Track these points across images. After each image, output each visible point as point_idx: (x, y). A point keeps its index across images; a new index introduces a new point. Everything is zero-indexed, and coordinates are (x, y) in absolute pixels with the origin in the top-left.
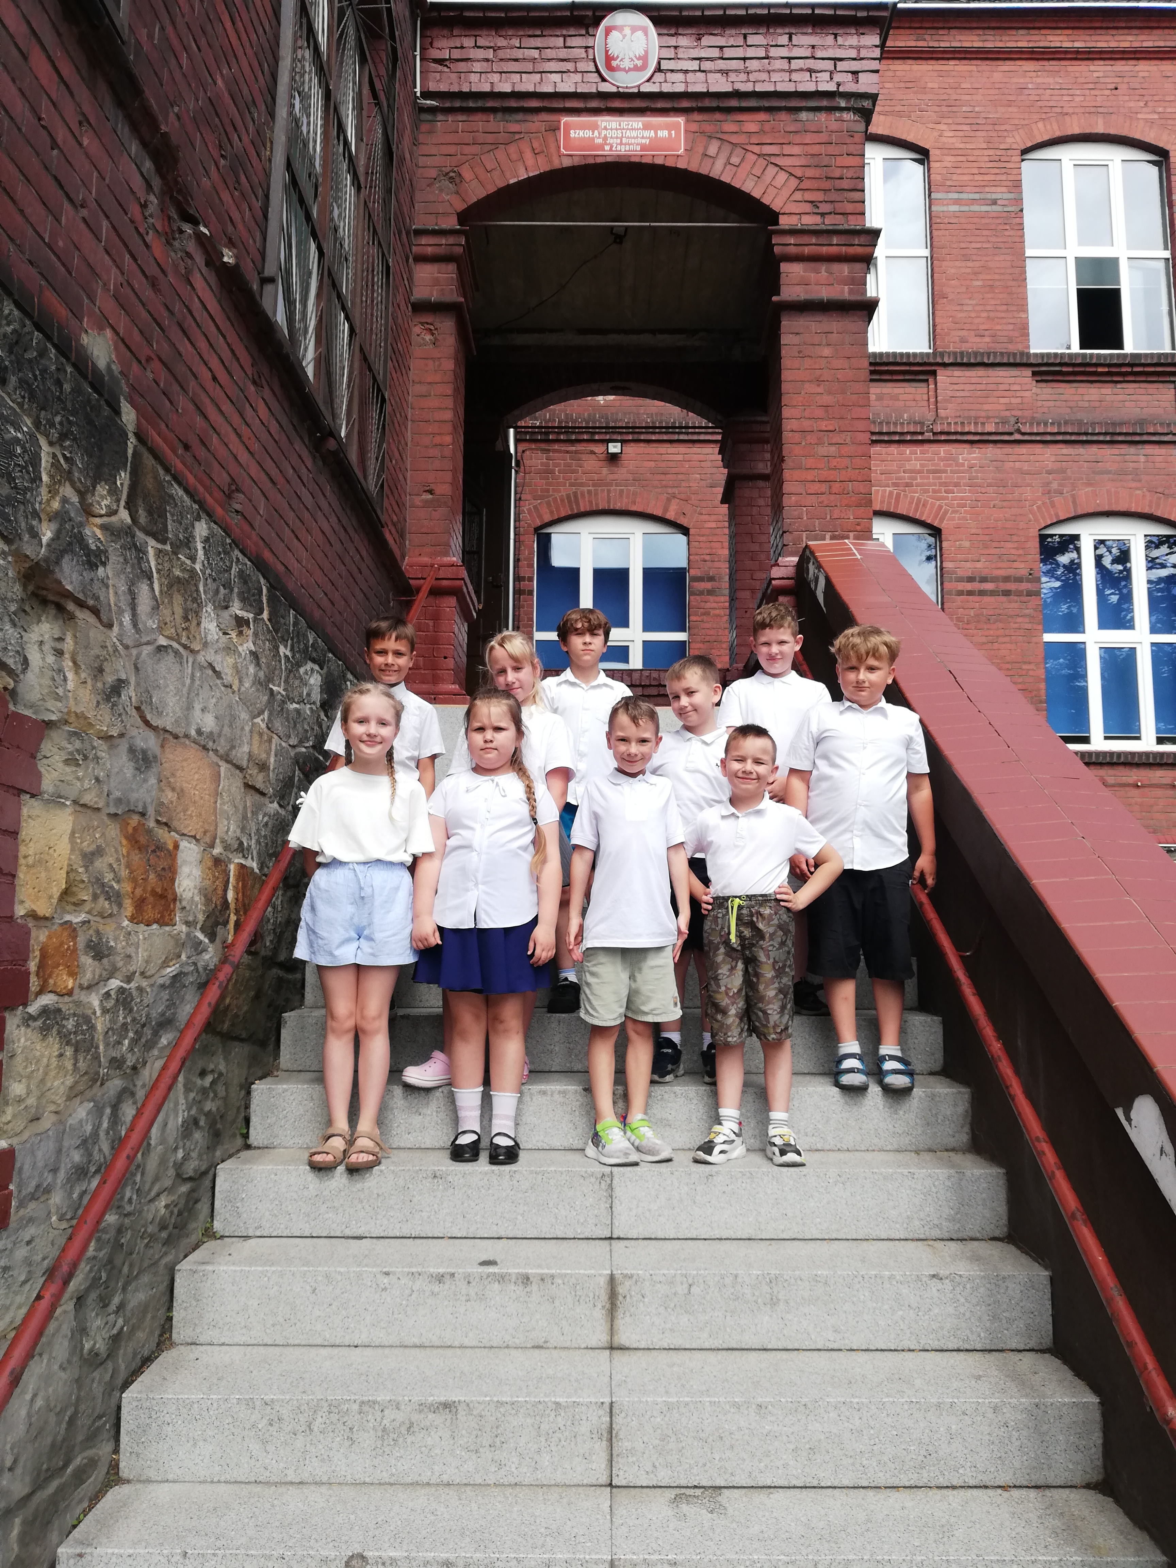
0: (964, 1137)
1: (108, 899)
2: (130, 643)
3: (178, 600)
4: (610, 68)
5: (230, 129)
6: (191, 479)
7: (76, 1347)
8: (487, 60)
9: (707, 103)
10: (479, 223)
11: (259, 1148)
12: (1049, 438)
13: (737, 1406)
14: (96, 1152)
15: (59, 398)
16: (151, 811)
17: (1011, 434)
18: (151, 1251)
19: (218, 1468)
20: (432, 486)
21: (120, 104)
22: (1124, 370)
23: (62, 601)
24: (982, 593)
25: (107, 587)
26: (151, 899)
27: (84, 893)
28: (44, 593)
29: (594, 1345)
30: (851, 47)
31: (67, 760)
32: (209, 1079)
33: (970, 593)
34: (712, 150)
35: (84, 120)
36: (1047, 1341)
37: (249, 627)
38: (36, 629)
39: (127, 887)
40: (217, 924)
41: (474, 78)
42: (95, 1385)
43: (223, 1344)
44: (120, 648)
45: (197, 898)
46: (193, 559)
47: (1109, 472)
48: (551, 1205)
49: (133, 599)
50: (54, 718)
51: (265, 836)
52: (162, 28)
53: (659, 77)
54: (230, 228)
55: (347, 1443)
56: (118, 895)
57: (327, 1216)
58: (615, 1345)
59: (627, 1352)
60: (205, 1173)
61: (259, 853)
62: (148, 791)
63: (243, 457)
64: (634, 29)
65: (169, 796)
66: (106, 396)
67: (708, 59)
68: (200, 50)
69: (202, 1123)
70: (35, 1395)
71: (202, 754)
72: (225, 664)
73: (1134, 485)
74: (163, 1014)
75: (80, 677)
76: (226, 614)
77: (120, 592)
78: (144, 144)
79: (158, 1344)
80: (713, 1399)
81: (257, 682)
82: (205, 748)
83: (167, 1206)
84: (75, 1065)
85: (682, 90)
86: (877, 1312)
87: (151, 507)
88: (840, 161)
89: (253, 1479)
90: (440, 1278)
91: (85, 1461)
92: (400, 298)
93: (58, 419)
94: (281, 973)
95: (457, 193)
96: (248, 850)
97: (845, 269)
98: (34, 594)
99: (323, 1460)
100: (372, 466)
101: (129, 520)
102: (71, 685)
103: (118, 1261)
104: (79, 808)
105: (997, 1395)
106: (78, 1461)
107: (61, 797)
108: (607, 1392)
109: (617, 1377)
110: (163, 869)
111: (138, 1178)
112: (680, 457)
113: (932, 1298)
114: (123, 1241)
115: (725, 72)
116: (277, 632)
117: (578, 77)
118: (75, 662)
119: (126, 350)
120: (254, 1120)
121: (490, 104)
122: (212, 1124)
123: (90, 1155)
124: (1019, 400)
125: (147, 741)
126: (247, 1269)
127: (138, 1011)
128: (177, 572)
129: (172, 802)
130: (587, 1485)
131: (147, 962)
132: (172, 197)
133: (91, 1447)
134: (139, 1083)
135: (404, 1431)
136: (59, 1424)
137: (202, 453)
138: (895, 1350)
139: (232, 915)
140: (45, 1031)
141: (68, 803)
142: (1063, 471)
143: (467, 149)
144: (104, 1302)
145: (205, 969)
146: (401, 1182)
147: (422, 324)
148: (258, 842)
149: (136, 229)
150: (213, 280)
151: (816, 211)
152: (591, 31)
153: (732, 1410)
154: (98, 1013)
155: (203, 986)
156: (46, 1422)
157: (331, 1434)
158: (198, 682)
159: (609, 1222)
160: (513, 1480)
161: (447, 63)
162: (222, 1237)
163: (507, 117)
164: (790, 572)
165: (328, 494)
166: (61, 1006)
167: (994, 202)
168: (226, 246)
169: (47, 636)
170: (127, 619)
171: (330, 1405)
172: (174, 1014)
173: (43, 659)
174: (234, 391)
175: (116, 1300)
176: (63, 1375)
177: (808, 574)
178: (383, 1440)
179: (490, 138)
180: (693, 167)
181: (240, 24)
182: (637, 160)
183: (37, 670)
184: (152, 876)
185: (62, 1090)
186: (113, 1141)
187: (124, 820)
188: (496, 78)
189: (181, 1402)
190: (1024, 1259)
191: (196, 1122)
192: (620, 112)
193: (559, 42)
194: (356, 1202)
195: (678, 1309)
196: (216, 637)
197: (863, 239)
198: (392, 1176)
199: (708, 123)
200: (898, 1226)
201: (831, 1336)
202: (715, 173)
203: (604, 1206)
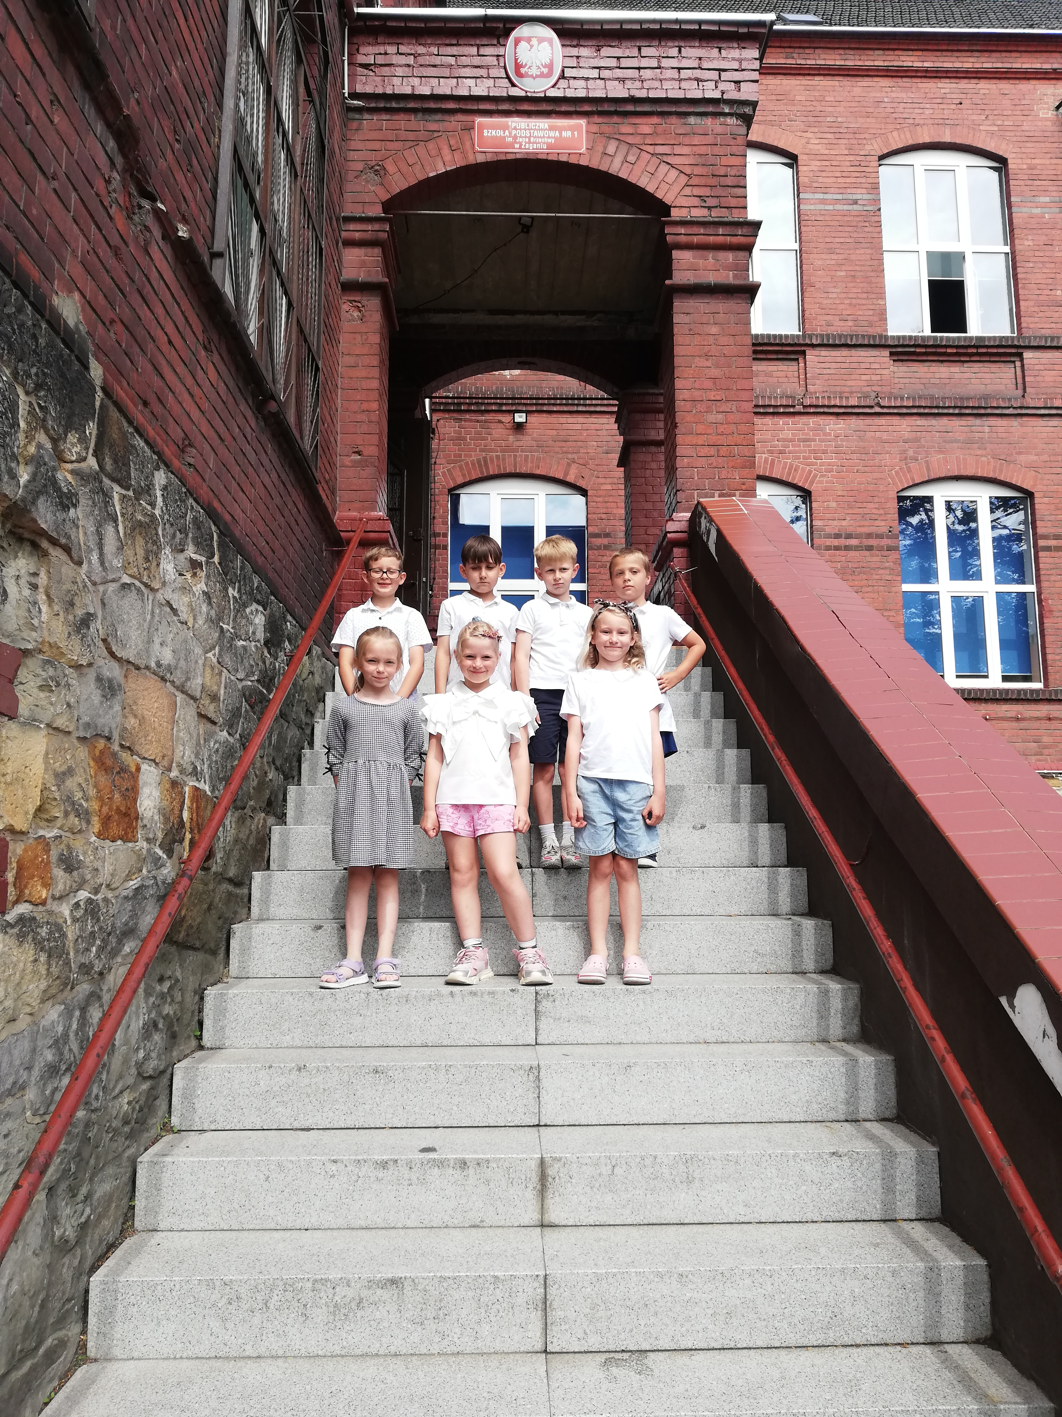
0: (855, 1029)
1: (78, 816)
2: (98, 580)
3: (140, 541)
4: (519, 74)
5: (184, 117)
6: (152, 433)
7: (48, 1235)
8: (409, 66)
9: (606, 107)
10: (402, 212)
11: (212, 1049)
12: (905, 411)
13: (660, 1275)
14: (66, 1052)
15: (34, 351)
16: (116, 736)
17: (872, 407)
18: (115, 1145)
19: (180, 1345)
20: (360, 448)
21: (87, 86)
22: (970, 351)
23: (37, 539)
24: (847, 548)
25: (78, 528)
26: (116, 817)
27: (56, 810)
28: (21, 531)
29: (526, 1223)
30: (733, 59)
31: (41, 686)
32: (167, 984)
33: (837, 548)
34: (611, 149)
35: (55, 100)
36: (937, 1211)
37: (202, 569)
38: (13, 564)
39: (95, 805)
40: (174, 841)
41: (396, 81)
42: (64, 1270)
43: (182, 1230)
44: (89, 584)
45: (156, 818)
46: (153, 505)
47: (957, 441)
48: (483, 1096)
49: (101, 539)
50: (30, 647)
51: (216, 762)
52: (124, 20)
53: (563, 83)
54: (184, 206)
55: (301, 1319)
56: (87, 812)
57: (276, 1110)
58: (546, 1222)
59: (556, 1229)
60: (163, 1072)
61: (210, 777)
62: (114, 717)
63: (196, 414)
64: (541, 40)
65: (132, 722)
66: (77, 352)
67: (606, 68)
68: (157, 43)
69: (160, 1026)
70: (11, 1280)
71: (160, 684)
72: (181, 602)
73: (979, 452)
74: (126, 924)
75: (53, 609)
76: (181, 557)
77: (89, 532)
78: (109, 125)
79: (121, 1232)
80: (638, 1270)
81: (209, 620)
82: (163, 679)
83: (129, 1103)
84: (48, 969)
85: (584, 95)
86: (783, 1187)
87: (117, 455)
88: (725, 161)
89: (213, 1355)
90: (384, 1165)
91: (56, 1342)
92: (331, 277)
93: (34, 370)
94: (231, 888)
95: (382, 184)
96: (201, 774)
97: (729, 257)
98: (11, 532)
99: (278, 1336)
100: (308, 428)
101: (97, 467)
102: (44, 617)
103: (86, 1154)
104: (51, 732)
105: (895, 1260)
106: (49, 1342)
107: (35, 720)
108: (541, 1266)
109: (549, 1252)
110: (127, 789)
111: (104, 1077)
112: (579, 427)
113: (832, 1174)
114: (90, 1135)
115: (622, 80)
116: (226, 575)
117: (490, 82)
118: (48, 596)
119: (92, 312)
120: (207, 1024)
121: (411, 105)
122: (170, 1026)
123: (62, 1054)
124: (878, 377)
125: (112, 670)
126: (205, 1159)
127: (105, 921)
128: (139, 517)
129: (134, 728)
130: (523, 1352)
131: (112, 875)
132: (132, 175)
133: (60, 1329)
134: (105, 988)
135: (354, 1307)
136: (32, 1307)
137: (158, 408)
138: (800, 1222)
139: (187, 833)
140: (21, 938)
141: (42, 726)
142: (917, 440)
143: (391, 145)
144: (73, 1192)
145: (164, 883)
146: (346, 1078)
147: (351, 301)
148: (210, 767)
149: (101, 201)
150: (168, 252)
151: (704, 204)
152: (502, 41)
153: (656, 1280)
154: (69, 922)
155: (162, 899)
156: (20, 1305)
157: (286, 1311)
158: (157, 618)
159: (537, 1111)
160: (456, 1350)
161: (372, 67)
162: (179, 1131)
163: (427, 117)
164: (683, 526)
165: (269, 452)
166: (35, 914)
167: (855, 202)
168: (180, 222)
169: (23, 571)
170: (95, 557)
171: (285, 1284)
172: (136, 924)
173: (20, 592)
174: (187, 355)
175: (84, 1190)
176: (36, 1261)
177: (700, 527)
178: (335, 1315)
179: (411, 136)
180: (594, 164)
181: (192, 20)
182: (544, 157)
183: (14, 602)
184: (117, 796)
185: (36, 993)
186: (82, 1042)
187: (91, 743)
188: (416, 81)
189: (145, 1284)
190: (913, 1137)
191: (155, 1025)
192: (528, 114)
193: (474, 50)
194: (304, 1096)
195: (603, 1188)
196: (173, 577)
197: (745, 230)
198: (337, 1072)
199: (608, 125)
200: (798, 1109)
201: (742, 1210)
202: (614, 170)
203: (532, 1096)
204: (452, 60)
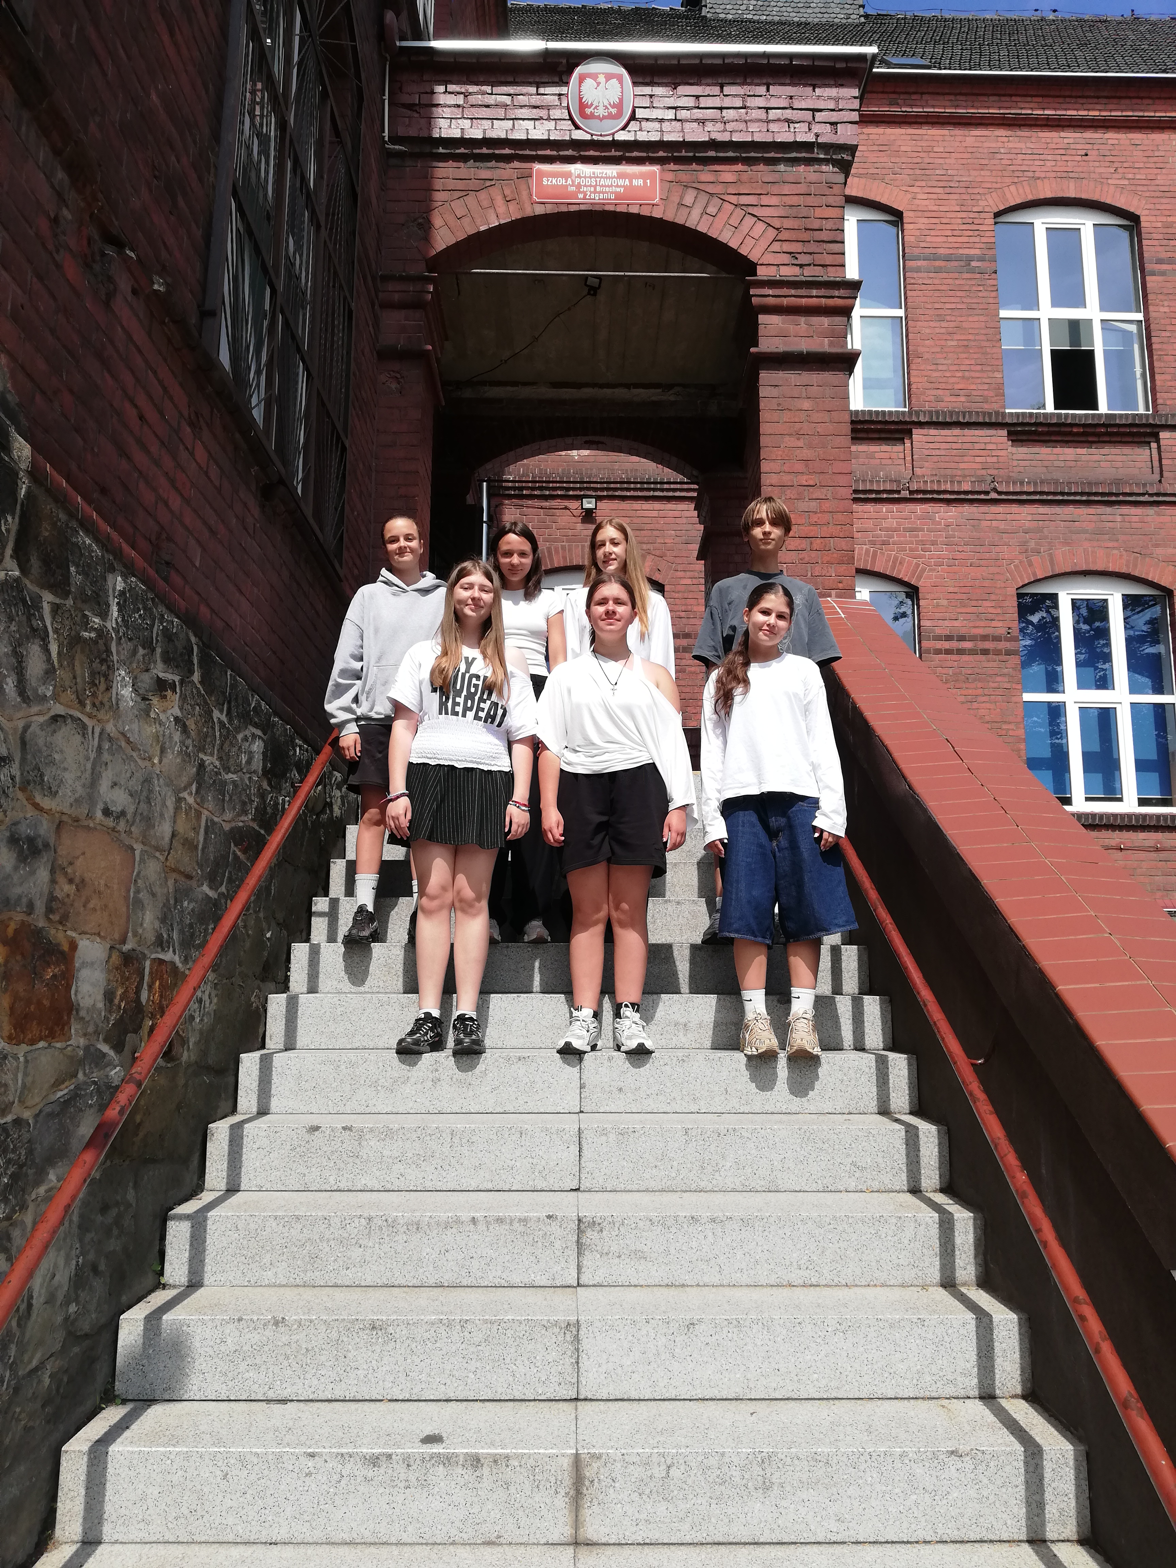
2: (13, 715)
3: (81, 661)
4: (583, 115)
5: (165, 148)
6: (106, 527)
8: (458, 106)
9: (683, 153)
10: (449, 270)
12: (1025, 497)
16: (39, 908)
17: (987, 493)
21: (25, 102)
22: (1098, 430)
24: (960, 652)
26: (37, 1014)
29: (556, 1540)
32: (114, 1212)
33: (948, 652)
34: (689, 199)
37: (174, 691)
40: (126, 1033)
41: (444, 123)
43: (116, 1542)
45: (100, 1005)
46: (104, 614)
47: (1086, 532)
48: (508, 1361)
49: (20, 663)
51: (191, 925)
52: (81, 27)
53: (633, 126)
54: (164, 253)
57: (247, 1375)
58: (581, 1539)
59: (594, 1548)
60: (103, 1328)
61: (182, 945)
62: (36, 885)
63: (176, 503)
64: (609, 77)
65: (65, 889)
67: (683, 108)
68: (129, 57)
69: (102, 1267)
71: (111, 837)
72: (142, 733)
73: (1110, 544)
74: (50, 1147)
76: (145, 678)
78: (55, 151)
79: (36, 1547)
81: (184, 752)
82: (114, 830)
83: (53, 1375)
85: (658, 139)
86: (887, 1496)
87: (48, 556)
88: (819, 212)
90: (374, 1461)
92: (364, 344)
94: (209, 1077)
95: (426, 239)
96: (169, 943)
97: (825, 321)
100: (330, 517)
101: (17, 572)
110: (55, 976)
111: (13, 1350)
112: (655, 514)
113: (950, 1479)
115: (702, 122)
116: (210, 695)
117: (551, 125)
119: (25, 378)
120: (170, 1253)
121: (461, 150)
122: (116, 1265)
124: (995, 459)
125: (36, 827)
126: (147, 1449)
127: (15, 1150)
128: (82, 632)
129: (68, 896)
131: (29, 1089)
132: (92, 215)
134: (16, 1233)
137: (123, 498)
138: (908, 1542)
139: (146, 1019)
142: (1039, 530)
143: (437, 196)
145: (110, 1086)
146: (334, 1335)
147: (388, 371)
148: (181, 932)
149: (43, 244)
150: (141, 310)
151: (796, 262)
152: (564, 79)
158: (106, 757)
159: (575, 1380)
161: (417, 108)
162: (124, 1400)
163: (477, 164)
165: (278, 544)
167: (968, 264)
168: (156, 273)
170: (10, 686)
172: (66, 1144)
174: (165, 432)
179: (460, 185)
180: (669, 217)
182: (611, 208)
184: (39, 986)
188: (466, 124)
191: (95, 1269)
192: (595, 161)
193: (533, 90)
194: (281, 1358)
195: (655, 1495)
196: (131, 704)
197: (842, 292)
198: (324, 1328)
199: (685, 173)
200: (906, 1382)
201: (834, 1526)
202: (691, 223)
203: (569, 1361)
204: (507, 100)
